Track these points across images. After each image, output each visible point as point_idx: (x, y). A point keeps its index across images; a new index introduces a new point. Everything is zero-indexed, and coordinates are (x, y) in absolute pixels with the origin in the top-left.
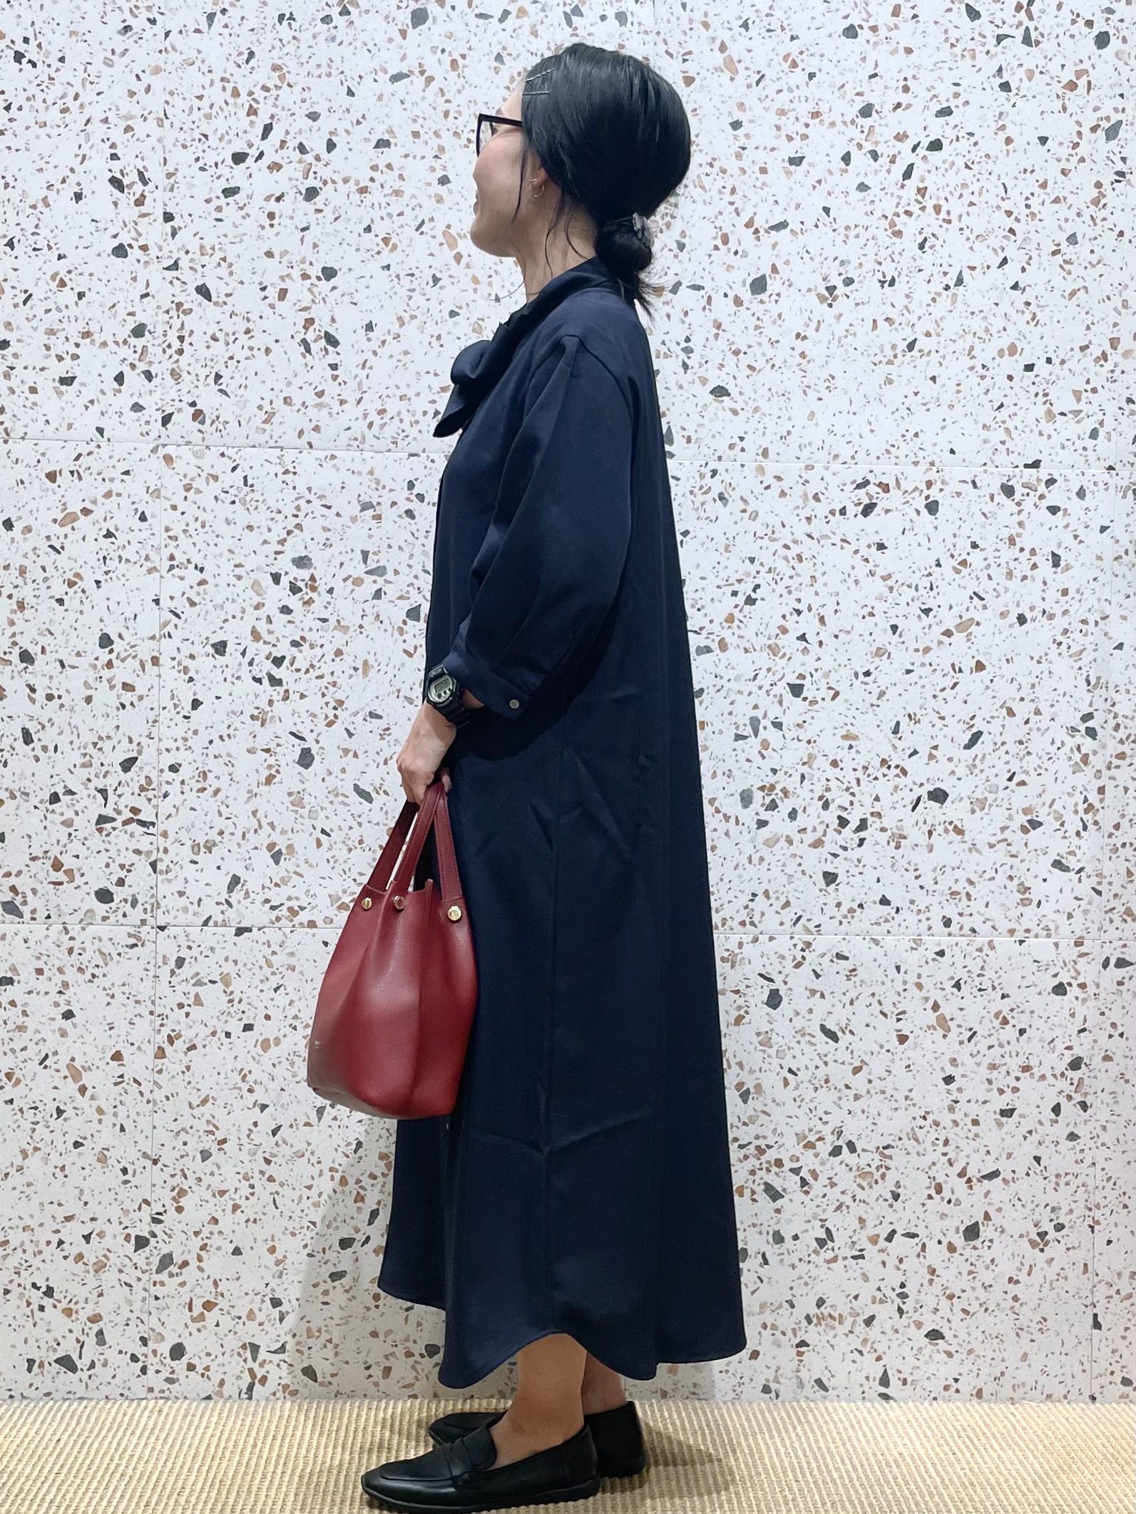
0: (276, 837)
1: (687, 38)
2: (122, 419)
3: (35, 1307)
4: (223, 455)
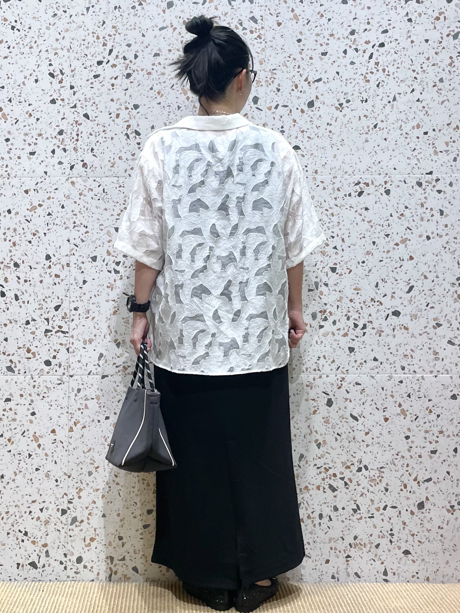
0: (118, 337)
1: (278, 7)
2: (55, 168)
3: (20, 540)
4: (95, 180)
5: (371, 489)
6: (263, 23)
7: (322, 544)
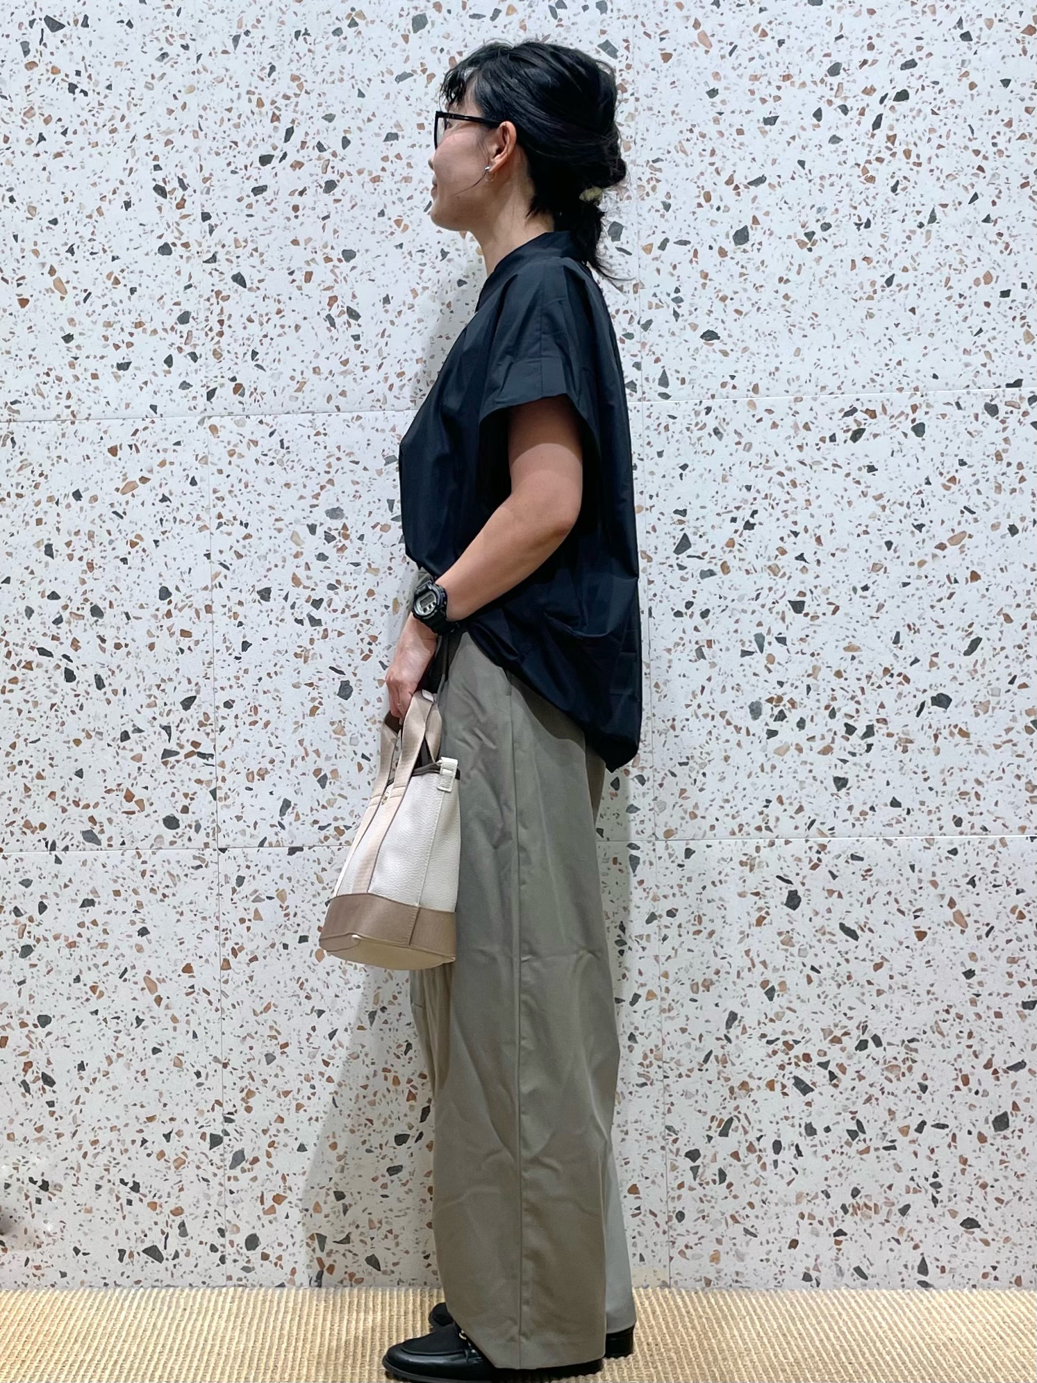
0: (321, 763)
1: (663, 19)
2: (173, 397)
3: (123, 1201)
4: (261, 422)
5: (889, 1087)
6: (630, 56)
7: (780, 1206)
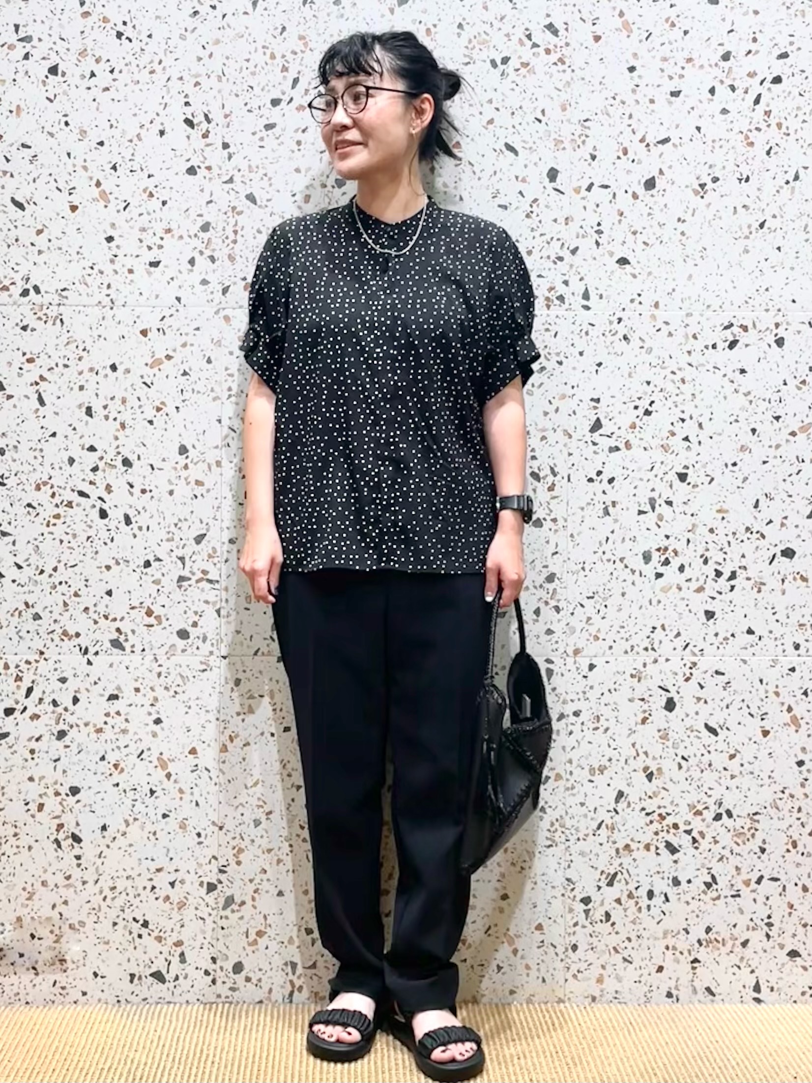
1: (595, 8)
2: (194, 291)
3: (135, 935)
5: (737, 849)
6: (569, 35)
7: (652, 941)
